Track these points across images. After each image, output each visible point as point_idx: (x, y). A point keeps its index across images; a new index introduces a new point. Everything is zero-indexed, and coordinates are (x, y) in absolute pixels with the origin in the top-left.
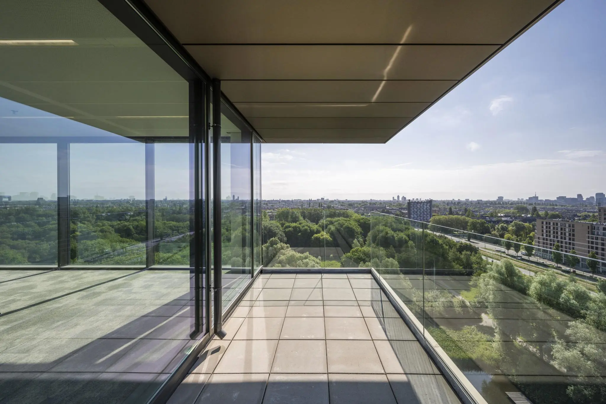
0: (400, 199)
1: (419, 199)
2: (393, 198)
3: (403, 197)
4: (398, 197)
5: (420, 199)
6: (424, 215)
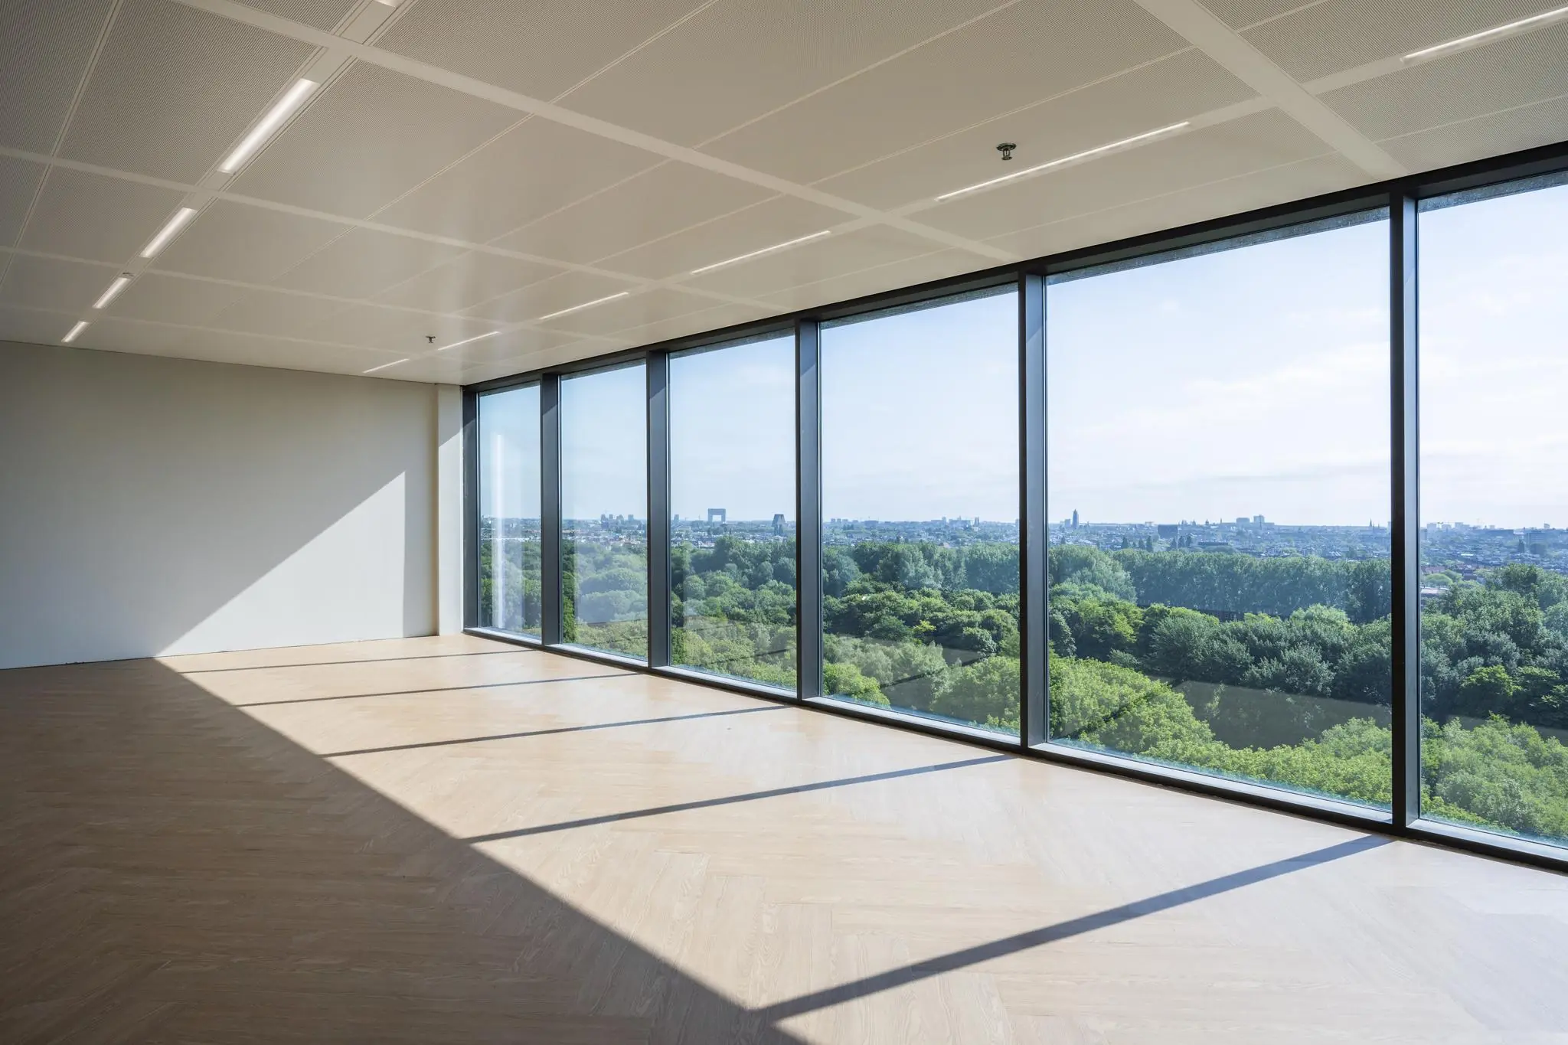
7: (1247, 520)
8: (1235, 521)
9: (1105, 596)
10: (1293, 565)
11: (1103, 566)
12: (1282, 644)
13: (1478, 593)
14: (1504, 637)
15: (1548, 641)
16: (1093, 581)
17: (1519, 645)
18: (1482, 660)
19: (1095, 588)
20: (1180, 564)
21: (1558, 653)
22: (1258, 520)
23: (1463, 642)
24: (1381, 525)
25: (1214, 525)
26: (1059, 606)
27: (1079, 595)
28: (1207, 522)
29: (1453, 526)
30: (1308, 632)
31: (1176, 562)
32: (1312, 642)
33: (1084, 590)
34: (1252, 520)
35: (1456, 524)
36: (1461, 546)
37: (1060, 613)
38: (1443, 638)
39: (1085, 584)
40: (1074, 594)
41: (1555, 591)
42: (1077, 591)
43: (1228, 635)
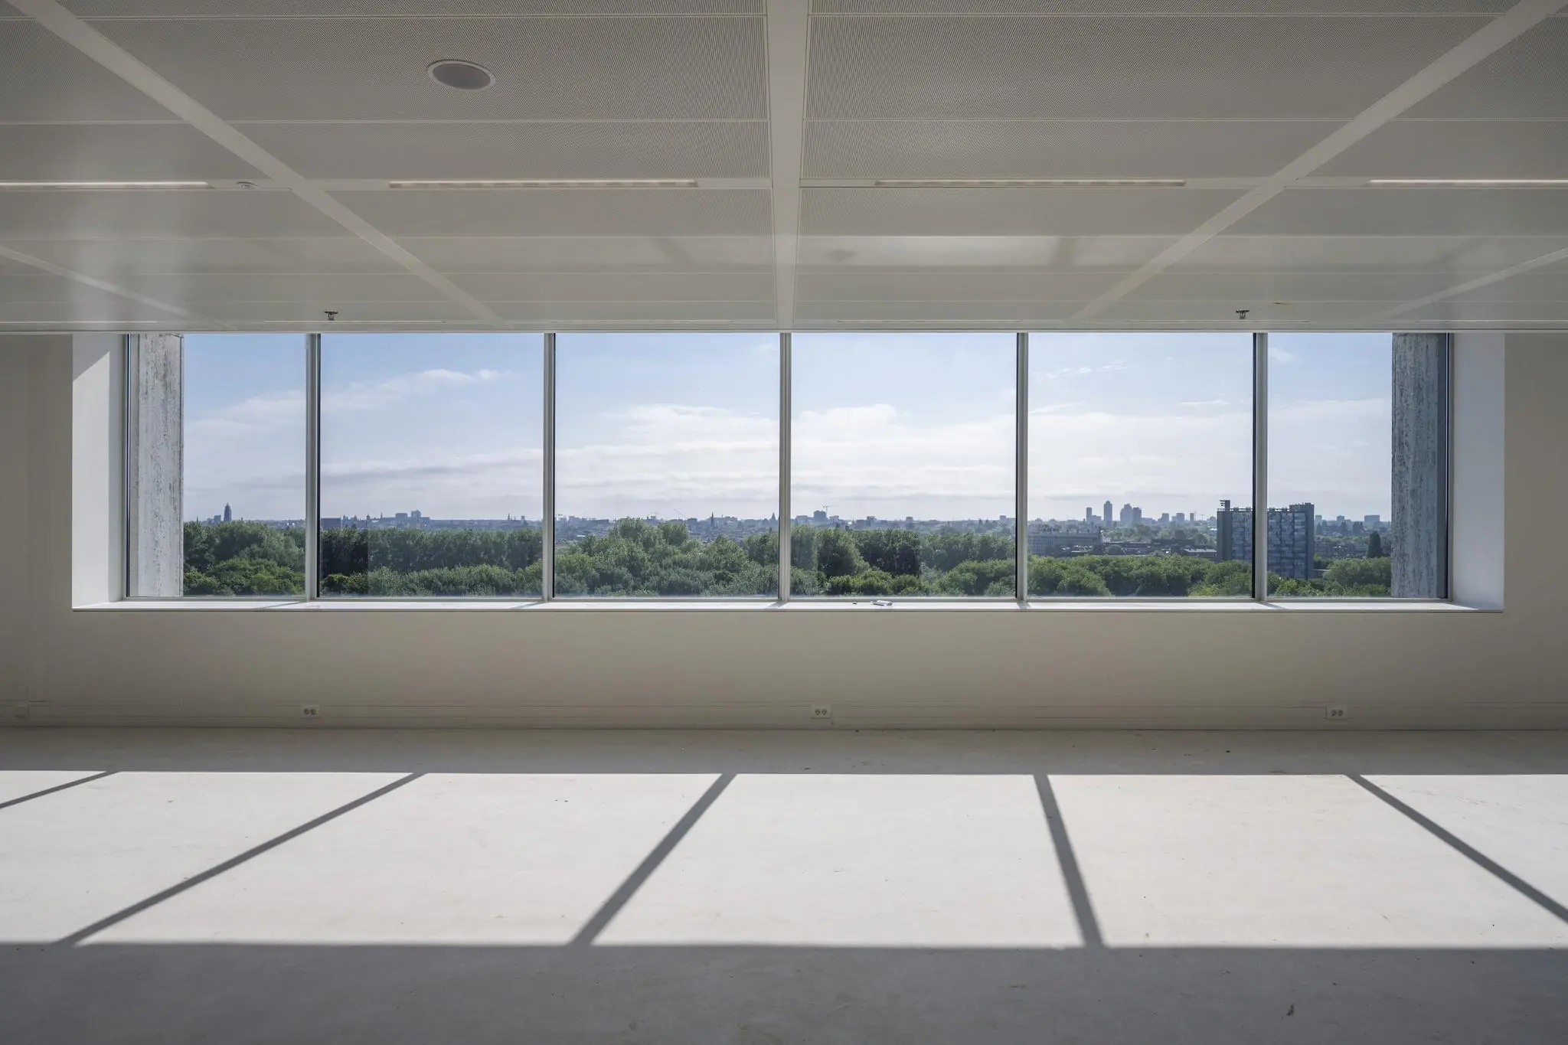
0: (1116, 516)
1: (1187, 518)
2: (1089, 510)
3: (1127, 507)
4: (1108, 507)
5: (1192, 515)
6: (1281, 558)
7: (405, 515)
8: (394, 516)
9: (279, 570)
10: (459, 536)
11: (275, 543)
12: (463, 587)
13: (606, 540)
14: (624, 570)
15: (650, 572)
16: (265, 556)
17: (635, 576)
18: (609, 587)
19: (267, 562)
20: (354, 540)
21: (657, 578)
22: (415, 515)
23: (598, 575)
24: (517, 519)
25: (375, 519)
26: (228, 581)
27: (250, 570)
28: (368, 517)
29: (568, 519)
30: (484, 575)
31: (349, 538)
32: (487, 583)
33: (255, 565)
34: (409, 515)
35: (571, 517)
36: (575, 530)
37: (229, 588)
38: (585, 572)
39: (254, 559)
40: (244, 569)
41: (652, 537)
42: (248, 566)
43: (417, 584)
